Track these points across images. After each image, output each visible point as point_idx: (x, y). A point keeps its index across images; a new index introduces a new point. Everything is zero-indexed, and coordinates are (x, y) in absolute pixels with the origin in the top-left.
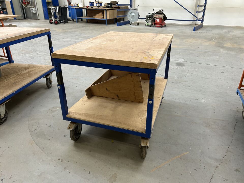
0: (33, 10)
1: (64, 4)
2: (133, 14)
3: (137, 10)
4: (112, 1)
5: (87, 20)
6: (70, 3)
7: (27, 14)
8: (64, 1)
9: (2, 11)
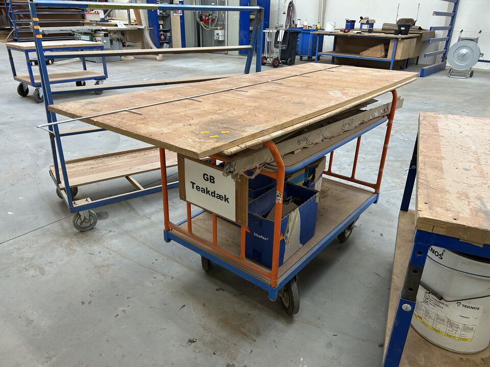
0: (219, 34)
1: (278, 23)
2: (464, 51)
3: (475, 40)
4: (402, 19)
5: (333, 57)
6: (294, 21)
7: (204, 42)
8: (278, 17)
9: (163, 35)
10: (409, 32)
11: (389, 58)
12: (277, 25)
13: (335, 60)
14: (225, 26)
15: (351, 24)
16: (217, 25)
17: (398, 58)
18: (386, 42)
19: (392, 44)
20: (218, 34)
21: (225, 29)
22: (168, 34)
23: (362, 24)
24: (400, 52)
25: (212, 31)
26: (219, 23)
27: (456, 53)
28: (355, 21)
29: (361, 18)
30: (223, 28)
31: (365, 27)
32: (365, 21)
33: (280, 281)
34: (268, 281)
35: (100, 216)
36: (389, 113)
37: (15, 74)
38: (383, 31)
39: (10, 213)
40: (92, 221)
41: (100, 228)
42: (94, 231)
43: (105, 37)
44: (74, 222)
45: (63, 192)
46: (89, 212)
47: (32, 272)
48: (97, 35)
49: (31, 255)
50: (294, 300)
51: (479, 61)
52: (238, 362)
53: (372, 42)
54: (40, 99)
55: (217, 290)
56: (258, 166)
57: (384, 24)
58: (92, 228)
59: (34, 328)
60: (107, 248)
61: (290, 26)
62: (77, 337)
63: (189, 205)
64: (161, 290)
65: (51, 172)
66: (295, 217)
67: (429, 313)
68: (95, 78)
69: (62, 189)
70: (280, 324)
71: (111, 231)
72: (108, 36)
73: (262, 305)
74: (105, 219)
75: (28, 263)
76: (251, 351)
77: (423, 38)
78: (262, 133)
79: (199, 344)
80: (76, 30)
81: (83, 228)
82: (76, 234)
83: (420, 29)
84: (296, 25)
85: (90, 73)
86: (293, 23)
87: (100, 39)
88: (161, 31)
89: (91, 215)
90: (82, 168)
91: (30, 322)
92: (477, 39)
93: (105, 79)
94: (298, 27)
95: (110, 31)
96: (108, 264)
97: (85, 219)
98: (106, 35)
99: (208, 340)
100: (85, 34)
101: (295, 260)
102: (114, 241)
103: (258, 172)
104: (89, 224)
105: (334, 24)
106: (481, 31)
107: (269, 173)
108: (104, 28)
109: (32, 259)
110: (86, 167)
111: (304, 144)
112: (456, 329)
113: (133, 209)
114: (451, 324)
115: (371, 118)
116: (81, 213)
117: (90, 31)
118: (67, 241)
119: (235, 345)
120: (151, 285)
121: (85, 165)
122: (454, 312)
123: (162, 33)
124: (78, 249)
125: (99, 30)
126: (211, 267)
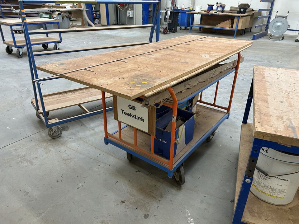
1: (166, 6)
2: (279, 24)
3: (285, 17)
4: (242, 4)
5: (200, 28)
6: (176, 5)
7: (121, 18)
8: (166, 3)
9: (95, 14)
10: (246, 12)
11: (234, 28)
12: (165, 7)
13: (202, 29)
14: (133, 8)
15: (211, 7)
16: (128, 8)
17: (239, 28)
18: (232, 18)
19: (236, 20)
20: (129, 13)
21: (133, 10)
22: (98, 13)
23: (218, 7)
24: (240, 25)
25: (126, 11)
26: (130, 6)
27: (274, 26)
28: (213, 5)
29: (217, 3)
30: (132, 9)
31: (220, 9)
32: (219, 5)
33: (174, 166)
34: (167, 166)
35: (64, 129)
36: (236, 66)
37: (4, 40)
38: (230, 12)
39: (8, 128)
40: (59, 132)
41: (64, 136)
42: (61, 138)
43: (59, 15)
44: (48, 133)
45: (41, 115)
46: (58, 127)
47: (25, 164)
48: (53, 14)
49: (23, 153)
50: (182, 177)
51: (288, 30)
52: (151, 213)
53: (224, 18)
54: (20, 55)
55: (136, 172)
56: (162, 101)
57: (231, 7)
58: (59, 136)
59: (29, 197)
60: (69, 148)
61: (174, 8)
62: (56, 201)
63: (120, 123)
64: (104, 172)
65: (32, 102)
66: (182, 129)
67: (259, 183)
68: (54, 42)
69: (40, 113)
70: (173, 191)
71: (71, 138)
72: (60, 15)
73: (163, 180)
74: (66, 131)
75: (22, 158)
76: (158, 207)
77: (254, 16)
78: (165, 83)
79: (127, 203)
80: (40, 11)
81: (54, 136)
82: (50, 140)
83: (253, 10)
84: (177, 8)
85: (50, 39)
86: (176, 6)
87: (55, 16)
88: (93, 11)
89: (58, 128)
90: (51, 100)
91: (27, 193)
92: (287, 16)
93: (61, 43)
94: (178, 8)
95: (62, 11)
96: (70, 158)
97: (55, 131)
98: (59, 14)
99: (132, 201)
100: (46, 13)
101: (183, 154)
102: (74, 144)
103: (162, 104)
104: (57, 134)
105: (200, 7)
106: (289, 12)
107: (168, 104)
108: (58, 9)
109: (24, 156)
110: (54, 99)
111: (187, 87)
112: (274, 192)
113: (84, 125)
114: (272, 189)
115: (225, 69)
116: (53, 127)
117: (49, 12)
118: (45, 145)
119: (148, 203)
120: (97, 169)
121: (53, 98)
122: (274, 183)
123: (94, 12)
124: (52, 149)
125: (55, 11)
126: (132, 159)
